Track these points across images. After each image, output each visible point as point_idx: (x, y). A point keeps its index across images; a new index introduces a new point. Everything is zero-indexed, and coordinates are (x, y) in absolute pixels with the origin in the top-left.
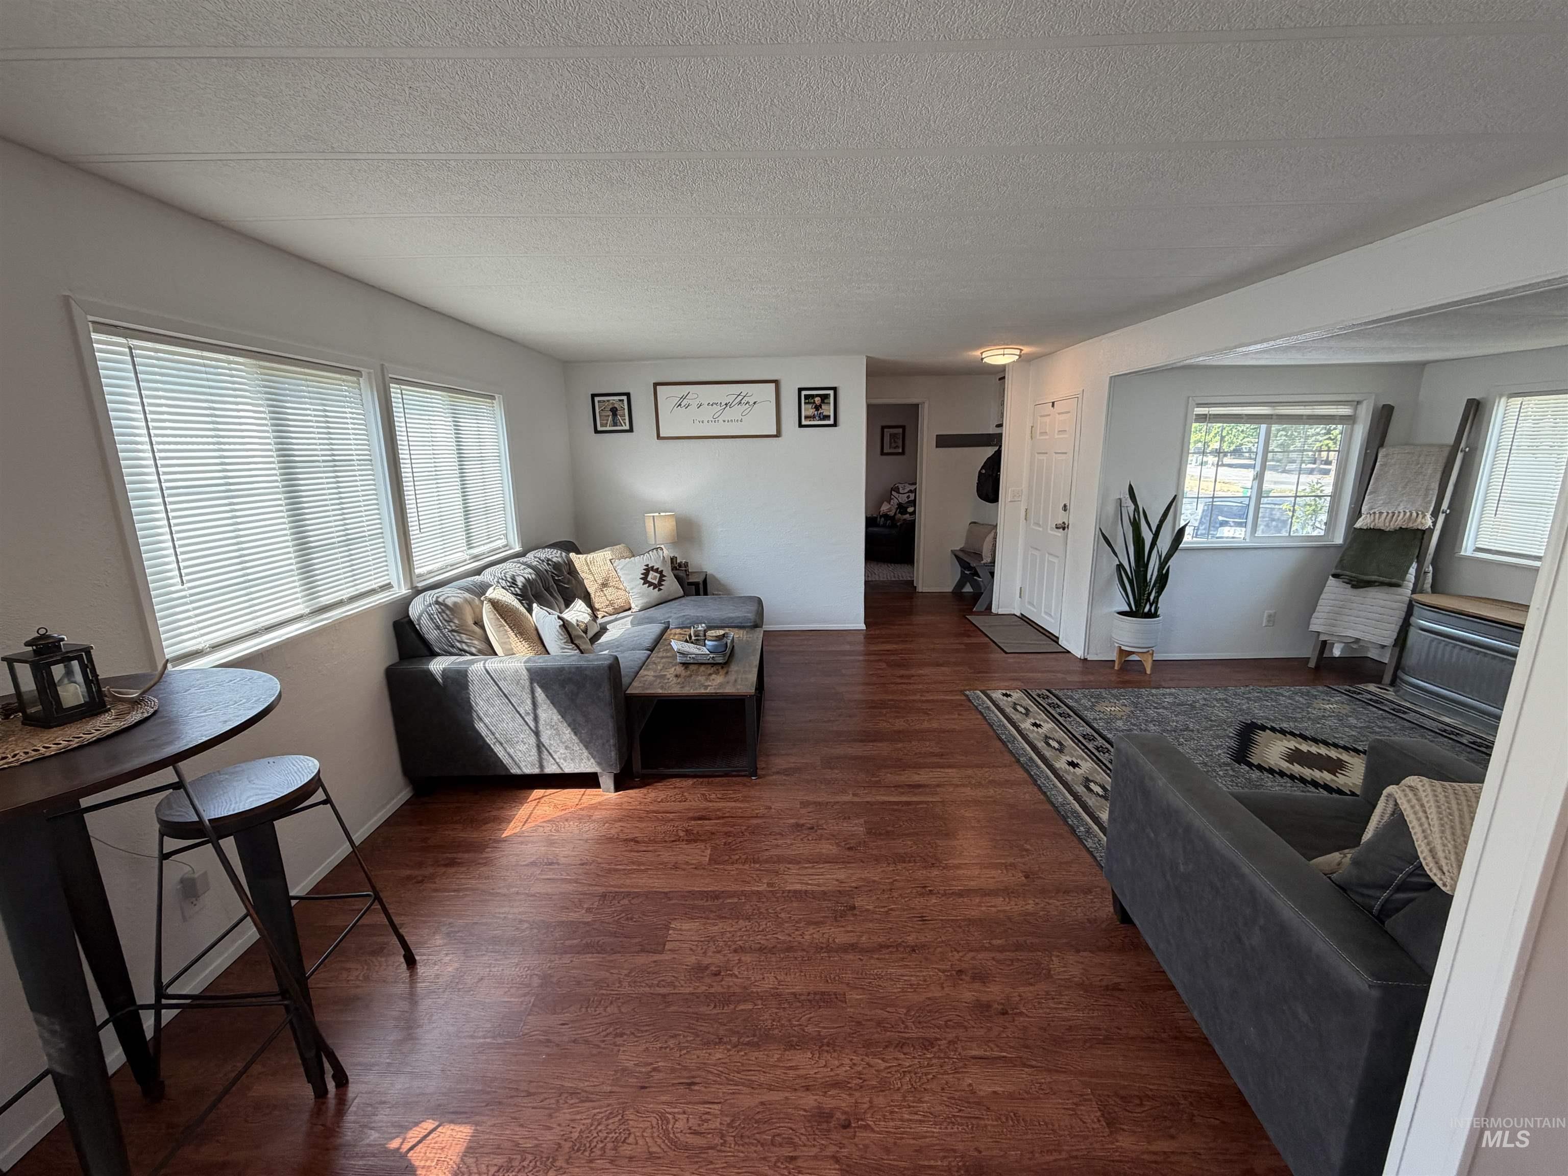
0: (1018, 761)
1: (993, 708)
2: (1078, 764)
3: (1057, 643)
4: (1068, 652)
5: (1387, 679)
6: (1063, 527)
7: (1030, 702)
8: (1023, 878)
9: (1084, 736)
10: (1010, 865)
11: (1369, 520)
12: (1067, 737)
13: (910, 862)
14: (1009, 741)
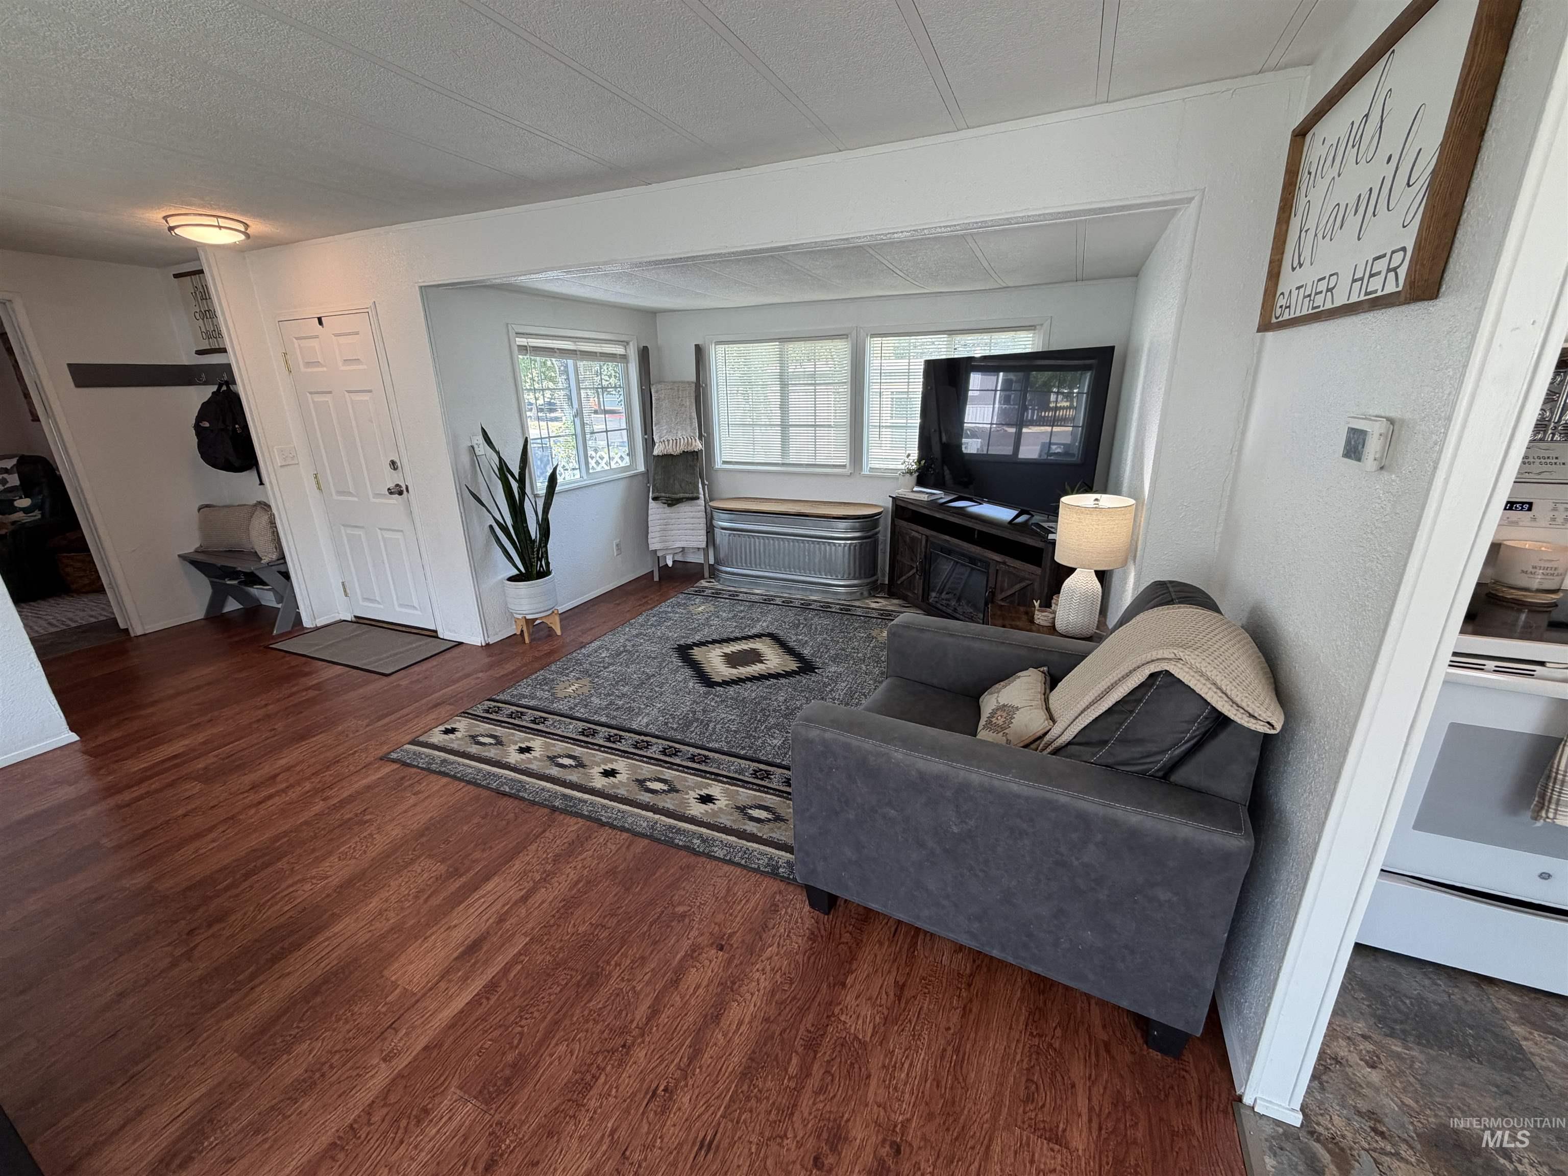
0: (554, 809)
1: (452, 758)
2: (613, 770)
3: (437, 637)
4: (461, 643)
5: (707, 574)
6: (398, 491)
7: (487, 725)
8: (721, 953)
9: (583, 733)
10: (694, 951)
11: (662, 447)
12: (569, 745)
13: (595, 1078)
14: (519, 791)
